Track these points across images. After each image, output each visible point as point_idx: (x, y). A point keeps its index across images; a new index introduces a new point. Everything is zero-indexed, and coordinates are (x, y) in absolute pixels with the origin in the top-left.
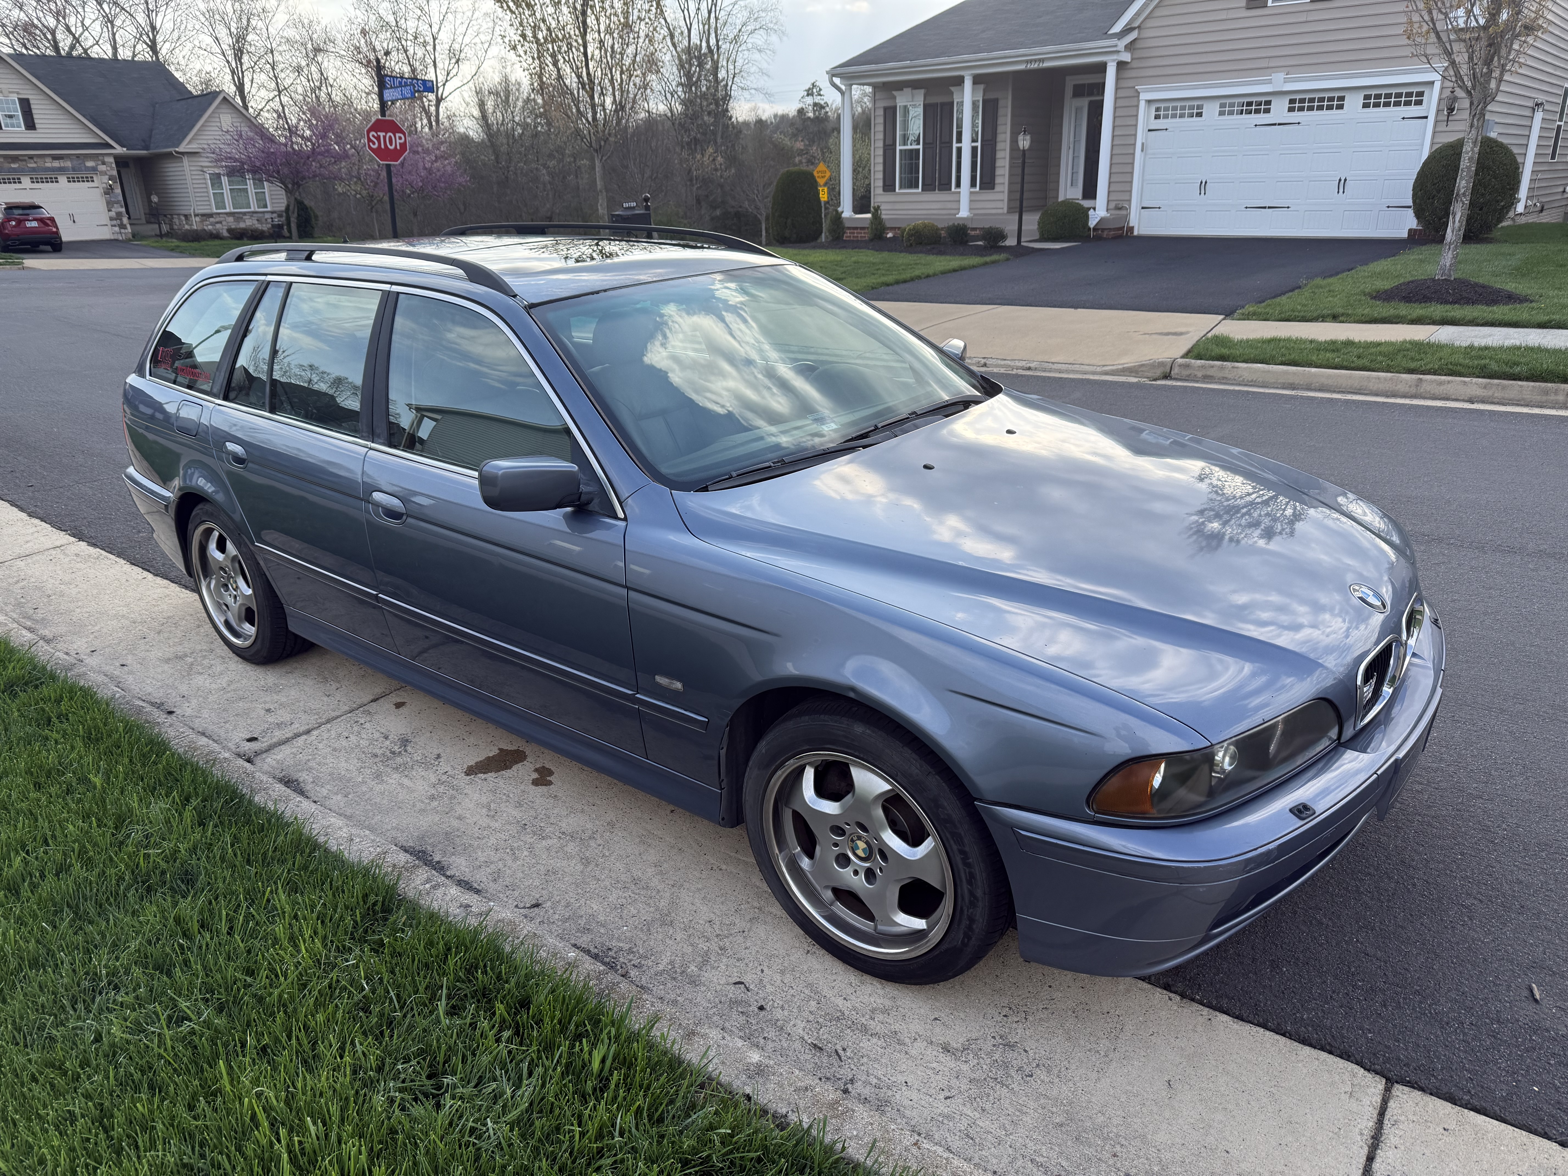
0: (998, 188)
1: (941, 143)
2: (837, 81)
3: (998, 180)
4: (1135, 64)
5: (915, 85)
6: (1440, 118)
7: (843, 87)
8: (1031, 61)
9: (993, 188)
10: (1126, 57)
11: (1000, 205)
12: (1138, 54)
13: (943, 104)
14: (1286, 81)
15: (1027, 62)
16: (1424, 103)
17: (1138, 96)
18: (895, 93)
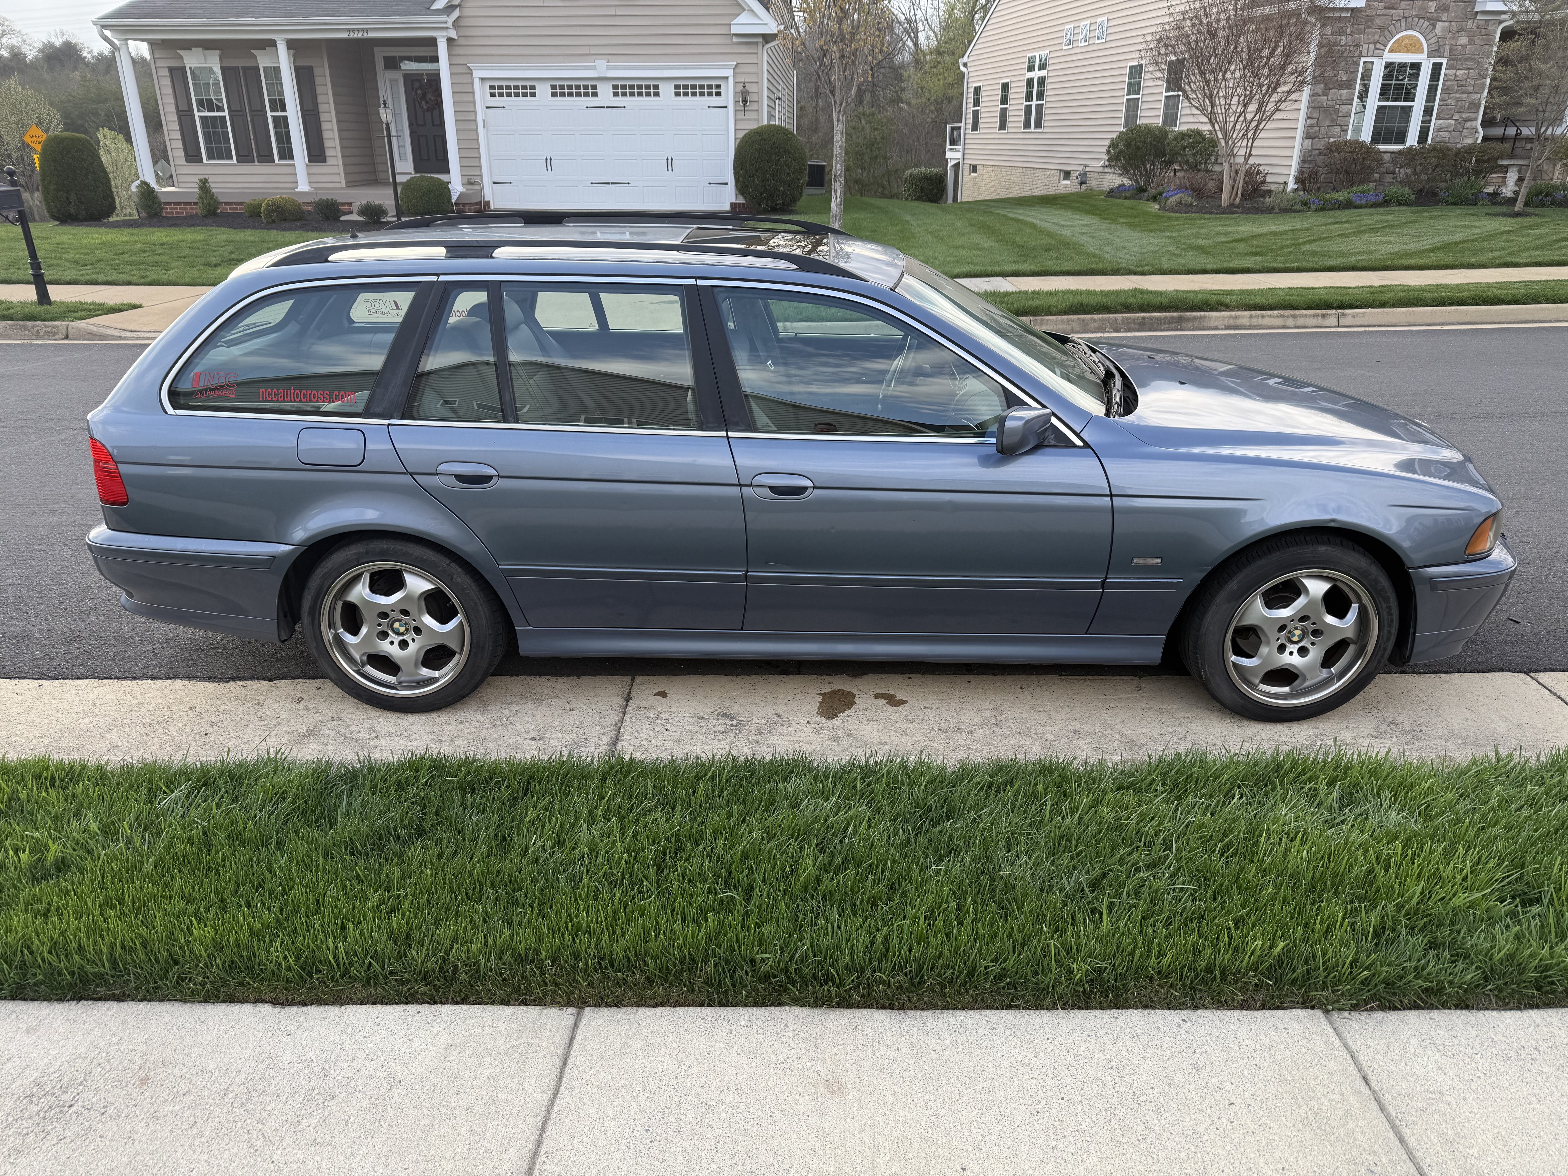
0: (330, 161)
1: (251, 110)
2: (108, 33)
3: (329, 153)
4: (462, 41)
5: (207, 45)
6: (738, 108)
7: (117, 42)
8: (353, 30)
9: (324, 161)
10: (453, 34)
11: (336, 178)
12: (463, 32)
13: (245, 69)
14: (608, 68)
15: (349, 30)
16: (722, 94)
17: (471, 74)
18: (181, 52)
